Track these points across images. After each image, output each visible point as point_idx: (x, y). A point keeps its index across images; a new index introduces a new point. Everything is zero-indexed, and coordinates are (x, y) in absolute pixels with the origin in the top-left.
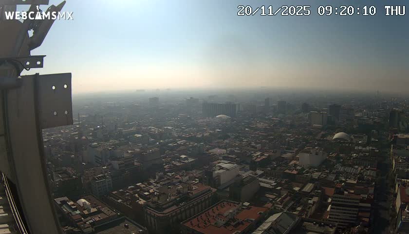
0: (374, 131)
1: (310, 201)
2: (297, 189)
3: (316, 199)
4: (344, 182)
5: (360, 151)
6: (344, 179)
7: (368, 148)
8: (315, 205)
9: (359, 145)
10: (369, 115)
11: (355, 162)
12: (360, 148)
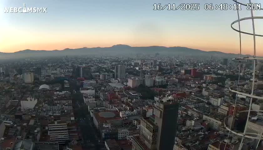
0: (66, 81)
1: (36, 131)
2: (25, 124)
3: (38, 129)
4: (52, 115)
5: (58, 95)
6: (51, 114)
7: (63, 92)
8: (39, 133)
9: (57, 91)
10: (61, 71)
11: (56, 102)
12: (58, 93)
